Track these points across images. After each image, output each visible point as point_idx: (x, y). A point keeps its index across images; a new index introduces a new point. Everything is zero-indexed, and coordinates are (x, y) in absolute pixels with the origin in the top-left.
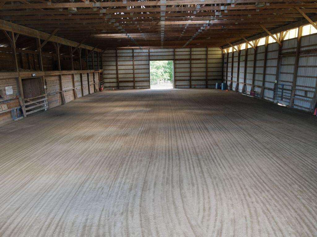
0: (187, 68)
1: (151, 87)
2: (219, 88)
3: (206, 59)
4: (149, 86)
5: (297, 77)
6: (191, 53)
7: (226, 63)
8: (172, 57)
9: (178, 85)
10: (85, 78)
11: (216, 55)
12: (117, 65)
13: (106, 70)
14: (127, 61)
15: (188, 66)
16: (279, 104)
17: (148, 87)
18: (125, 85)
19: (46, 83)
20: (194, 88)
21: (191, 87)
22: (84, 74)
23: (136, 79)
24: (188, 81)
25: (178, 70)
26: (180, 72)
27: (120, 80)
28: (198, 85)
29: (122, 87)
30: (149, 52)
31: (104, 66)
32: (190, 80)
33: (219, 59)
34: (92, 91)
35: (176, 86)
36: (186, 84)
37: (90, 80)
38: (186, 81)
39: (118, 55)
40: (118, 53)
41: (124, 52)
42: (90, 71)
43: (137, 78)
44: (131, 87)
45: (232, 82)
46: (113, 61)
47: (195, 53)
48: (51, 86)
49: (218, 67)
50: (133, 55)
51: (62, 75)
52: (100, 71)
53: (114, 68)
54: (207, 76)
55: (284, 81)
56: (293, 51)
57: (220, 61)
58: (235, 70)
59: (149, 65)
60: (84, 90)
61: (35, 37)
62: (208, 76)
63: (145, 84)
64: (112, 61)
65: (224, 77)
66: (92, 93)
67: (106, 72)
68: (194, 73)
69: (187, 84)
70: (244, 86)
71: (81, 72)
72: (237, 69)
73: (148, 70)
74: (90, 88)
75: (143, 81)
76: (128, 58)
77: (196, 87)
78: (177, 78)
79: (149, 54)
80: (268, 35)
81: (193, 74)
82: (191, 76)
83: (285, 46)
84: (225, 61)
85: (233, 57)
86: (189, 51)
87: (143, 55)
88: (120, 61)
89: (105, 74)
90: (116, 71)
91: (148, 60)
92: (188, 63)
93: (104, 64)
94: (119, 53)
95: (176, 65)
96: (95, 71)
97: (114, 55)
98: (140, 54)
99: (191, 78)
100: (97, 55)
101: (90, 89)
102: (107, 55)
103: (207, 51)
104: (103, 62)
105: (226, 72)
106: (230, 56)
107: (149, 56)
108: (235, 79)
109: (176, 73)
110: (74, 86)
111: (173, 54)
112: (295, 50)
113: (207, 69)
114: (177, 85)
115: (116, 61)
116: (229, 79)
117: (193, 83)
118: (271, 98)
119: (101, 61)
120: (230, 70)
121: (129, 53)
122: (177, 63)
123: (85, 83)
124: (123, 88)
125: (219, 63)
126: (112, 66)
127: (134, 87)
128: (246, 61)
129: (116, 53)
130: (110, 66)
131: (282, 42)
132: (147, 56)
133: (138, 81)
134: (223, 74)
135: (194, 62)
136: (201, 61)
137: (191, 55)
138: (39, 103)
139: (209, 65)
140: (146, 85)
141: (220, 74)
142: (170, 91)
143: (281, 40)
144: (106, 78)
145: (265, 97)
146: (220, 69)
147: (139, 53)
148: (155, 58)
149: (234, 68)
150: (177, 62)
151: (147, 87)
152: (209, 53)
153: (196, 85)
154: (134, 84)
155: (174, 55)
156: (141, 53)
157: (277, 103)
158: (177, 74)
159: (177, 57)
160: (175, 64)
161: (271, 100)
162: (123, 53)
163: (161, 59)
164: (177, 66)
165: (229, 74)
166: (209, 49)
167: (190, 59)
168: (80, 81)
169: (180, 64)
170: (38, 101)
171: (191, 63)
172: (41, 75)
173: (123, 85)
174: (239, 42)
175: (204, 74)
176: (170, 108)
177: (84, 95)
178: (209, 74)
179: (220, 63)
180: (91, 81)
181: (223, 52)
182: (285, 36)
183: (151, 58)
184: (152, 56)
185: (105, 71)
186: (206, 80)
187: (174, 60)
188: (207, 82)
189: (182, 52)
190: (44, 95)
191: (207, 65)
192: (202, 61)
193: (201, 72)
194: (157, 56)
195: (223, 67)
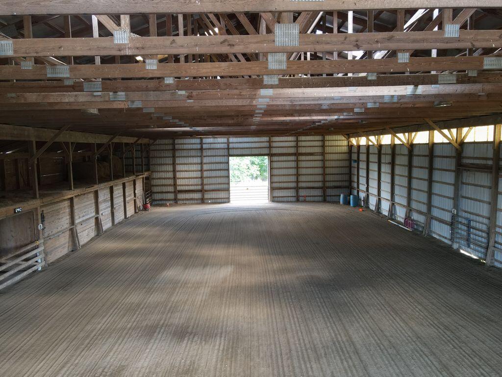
0: (290, 168)
1: (231, 200)
2: (347, 202)
3: (323, 154)
4: (229, 198)
5: (497, 211)
6: (297, 144)
7: (355, 161)
8: (266, 151)
9: (278, 197)
10: (118, 191)
11: (339, 147)
12: (174, 164)
13: (155, 171)
14: (191, 157)
15: (293, 164)
16: (462, 251)
17: (227, 200)
18: (187, 198)
19: (43, 217)
20: (303, 201)
21: (298, 200)
22: (116, 185)
23: (206, 187)
24: (294, 190)
25: (276, 172)
26: (279, 175)
27: (179, 188)
28: (311, 196)
29: (183, 200)
30: (228, 143)
31: (152, 165)
32: (297, 189)
33: (344, 153)
34: (131, 211)
35: (273, 199)
36: (289, 195)
37: (127, 194)
38: (290, 190)
39: (177, 147)
40: (176, 144)
41: (187, 142)
42: (128, 178)
43: (207, 184)
44: (197, 199)
45: (368, 194)
46: (168, 157)
47: (303, 144)
48: (53, 221)
49: (341, 167)
50: (202, 147)
51: (75, 196)
52: (146, 174)
53: (170, 168)
54: (324, 181)
55: (471, 213)
56: (485, 163)
57: (345, 157)
58: (374, 175)
59: (228, 163)
60: (116, 214)
61: (27, 139)
62: (327, 181)
63: (222, 195)
64: (166, 157)
65: (352, 184)
66: (129, 216)
67: (155, 175)
68: (303, 176)
69: (292, 195)
70: (392, 207)
71: (111, 183)
72: (376, 174)
73: (226, 171)
74: (127, 207)
75: (219, 190)
76: (193, 153)
77: (308, 199)
78: (275, 185)
79: (228, 145)
80: (434, 129)
81: (302, 178)
82: (297, 182)
83: (468, 152)
84: (354, 157)
85: (368, 153)
86: (294, 141)
87: (219, 147)
88: (179, 157)
89: (154, 179)
90: (172, 173)
91: (227, 156)
92: (292, 161)
93: (153, 161)
94: (178, 144)
95: (274, 163)
96: (137, 176)
97: (171, 147)
98: (213, 146)
99: (297, 185)
100: (141, 148)
101: (127, 209)
102: (158, 147)
103: (323, 141)
104: (151, 159)
105: (356, 177)
106: (363, 150)
107: (228, 149)
108: (373, 191)
109: (274, 177)
110: (97, 211)
111: (268, 146)
112: (490, 163)
113: (324, 170)
114: (276, 197)
115: (174, 157)
116: (363, 187)
117: (302, 193)
118: (446, 238)
119: (148, 157)
120: (363, 173)
121: (195, 144)
122: (274, 160)
123: (118, 201)
124: (185, 202)
125: (344, 160)
126: (166, 164)
127: (203, 201)
128: (393, 164)
129: (173, 144)
130: (164, 164)
131: (462, 144)
132: (224, 149)
133: (210, 191)
134: (350, 178)
135: (303, 158)
136: (314, 157)
137: (297, 147)
138: (27, 260)
139: (327, 164)
140: (222, 197)
141: (346, 177)
142: (265, 209)
143: (460, 140)
144: (156, 186)
145: (434, 233)
146: (346, 170)
147: (211, 143)
148: (239, 152)
149: (370, 172)
150: (275, 158)
151: (225, 200)
152: (327, 143)
153: (306, 196)
154: (203, 196)
155: (270, 147)
156: (215, 143)
157: (458, 250)
158: (276, 179)
159: (274, 151)
160: (271, 162)
161: (446, 241)
162: (186, 144)
163: (248, 153)
164: (275, 165)
165: (363, 181)
166: (327, 137)
167: (297, 154)
168: (110, 198)
169: (279, 161)
170: (24, 257)
171: (297, 161)
172: (35, 206)
173: (185, 198)
174: (378, 132)
175: (320, 178)
176: (269, 257)
177: (116, 221)
178: (328, 178)
179: (346, 160)
180: (130, 195)
181: (350, 143)
182: (467, 135)
183: (231, 152)
184: (233, 148)
185: (154, 173)
186: (324, 188)
187: (270, 155)
188: (324, 192)
189: (282, 143)
190: (38, 243)
191: (324, 164)
192: (316, 156)
193: (315, 174)
194: (242, 148)
195: (350, 167)
